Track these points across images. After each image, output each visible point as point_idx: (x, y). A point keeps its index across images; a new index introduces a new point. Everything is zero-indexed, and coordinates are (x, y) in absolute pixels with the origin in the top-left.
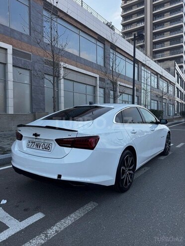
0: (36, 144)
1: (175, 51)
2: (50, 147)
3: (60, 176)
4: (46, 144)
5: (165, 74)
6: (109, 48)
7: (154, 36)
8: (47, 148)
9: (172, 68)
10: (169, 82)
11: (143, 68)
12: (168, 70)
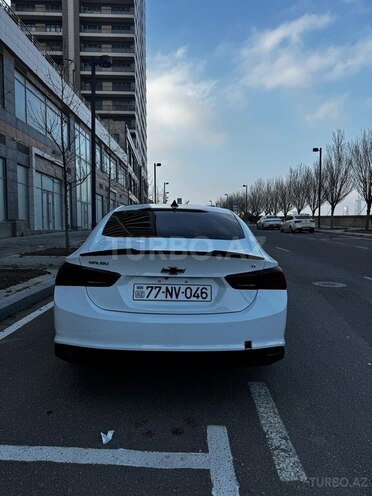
0: (164, 289)
1: (122, 104)
2: (208, 292)
3: (248, 344)
4: (194, 289)
5: (114, 145)
6: (12, 67)
7: (83, 64)
8: (201, 295)
9: (122, 136)
10: (119, 162)
11: (77, 126)
12: (117, 137)
